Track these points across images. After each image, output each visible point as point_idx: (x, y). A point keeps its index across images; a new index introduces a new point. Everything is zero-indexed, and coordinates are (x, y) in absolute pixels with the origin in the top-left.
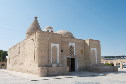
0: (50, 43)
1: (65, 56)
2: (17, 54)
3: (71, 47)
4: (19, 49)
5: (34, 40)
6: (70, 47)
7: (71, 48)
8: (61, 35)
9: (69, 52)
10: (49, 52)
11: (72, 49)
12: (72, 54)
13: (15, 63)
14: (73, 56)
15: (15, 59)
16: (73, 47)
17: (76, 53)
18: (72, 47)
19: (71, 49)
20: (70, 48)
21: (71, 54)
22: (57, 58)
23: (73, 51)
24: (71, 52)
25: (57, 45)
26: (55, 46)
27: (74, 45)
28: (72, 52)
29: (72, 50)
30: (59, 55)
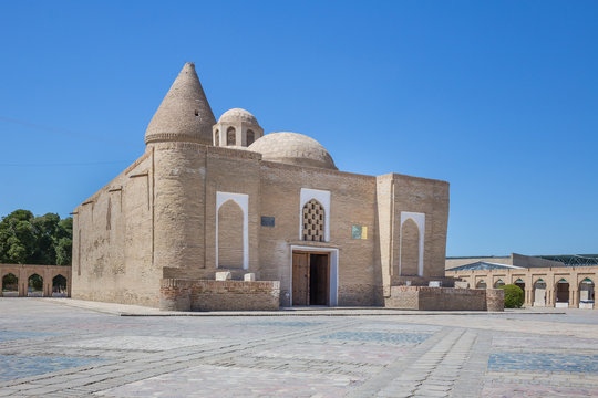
0: (210, 189)
1: (283, 245)
2: (103, 233)
3: (310, 206)
4: (109, 209)
5: (151, 175)
6: (306, 207)
7: (313, 212)
8: (261, 155)
9: (301, 226)
10: (207, 227)
11: (317, 217)
12: (317, 238)
13: (98, 271)
14: (321, 244)
15: (97, 253)
16: (321, 208)
17: (331, 232)
18: (317, 207)
19: (310, 216)
20: (307, 211)
21: (310, 237)
22: (242, 249)
23: (321, 222)
24: (310, 227)
25: (242, 200)
26: (231, 204)
27: (323, 197)
28: (318, 227)
29: (314, 222)
30: (250, 238)
